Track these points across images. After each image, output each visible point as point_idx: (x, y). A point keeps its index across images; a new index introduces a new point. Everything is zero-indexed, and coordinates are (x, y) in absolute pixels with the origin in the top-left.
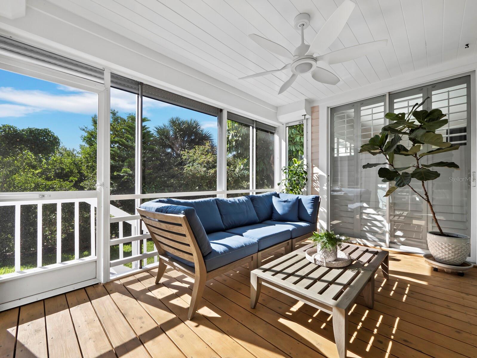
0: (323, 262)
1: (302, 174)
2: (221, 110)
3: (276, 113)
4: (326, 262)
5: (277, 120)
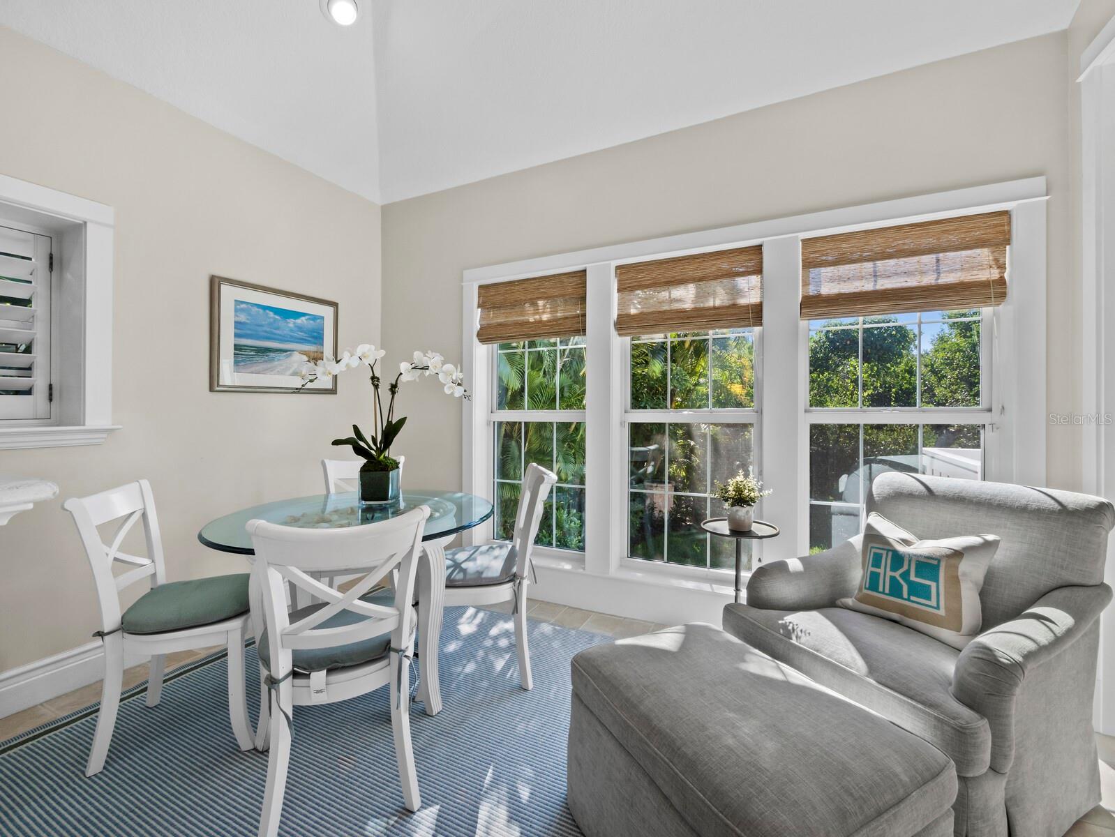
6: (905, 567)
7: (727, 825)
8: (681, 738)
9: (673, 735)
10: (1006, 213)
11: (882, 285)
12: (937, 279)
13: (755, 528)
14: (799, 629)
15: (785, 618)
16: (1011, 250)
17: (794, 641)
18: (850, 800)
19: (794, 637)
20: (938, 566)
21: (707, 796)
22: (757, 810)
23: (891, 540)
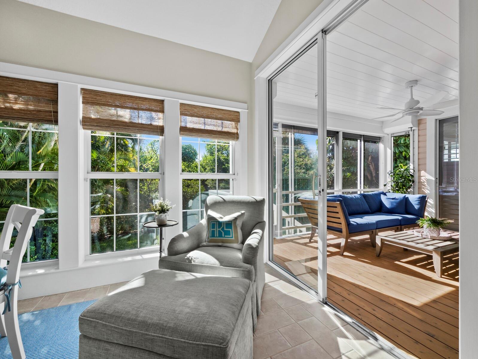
0: (428, 236)
1: (409, 177)
2: (338, 132)
3: (382, 126)
4: (430, 236)
5: (383, 132)
6: (223, 226)
7: (198, 345)
8: (166, 321)
9: (161, 322)
10: (238, 112)
11: (207, 128)
12: (222, 129)
13: (168, 223)
14: (194, 258)
15: (187, 256)
16: (240, 124)
17: (193, 263)
18: (234, 307)
19: (192, 261)
20: (232, 223)
21: (185, 339)
22: (209, 330)
23: (217, 218)
